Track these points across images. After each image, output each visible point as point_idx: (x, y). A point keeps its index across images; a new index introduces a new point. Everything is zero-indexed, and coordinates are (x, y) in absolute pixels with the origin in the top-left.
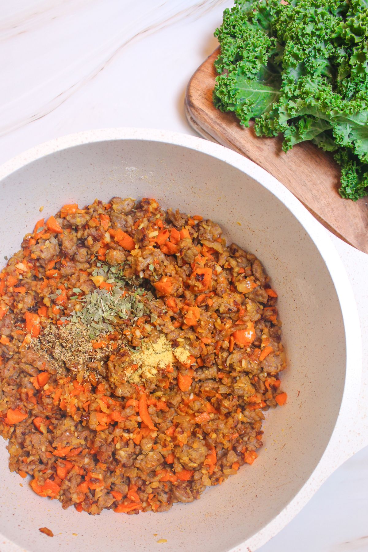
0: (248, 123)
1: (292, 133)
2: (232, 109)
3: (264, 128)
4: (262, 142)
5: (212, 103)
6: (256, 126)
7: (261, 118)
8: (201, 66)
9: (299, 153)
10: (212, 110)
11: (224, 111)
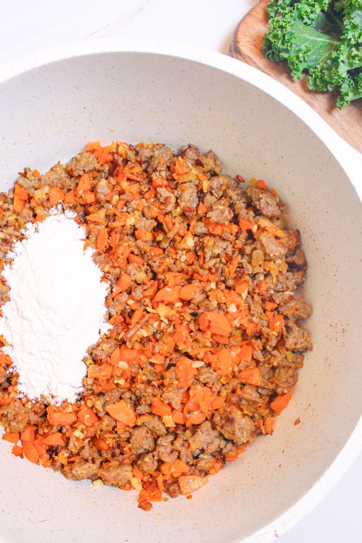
0: (300, 74)
1: (350, 87)
2: (285, 55)
3: (318, 80)
4: (313, 97)
5: (261, 50)
6: (310, 78)
7: (316, 68)
8: (251, 11)
9: (353, 112)
10: (261, 58)
11: (274, 60)
